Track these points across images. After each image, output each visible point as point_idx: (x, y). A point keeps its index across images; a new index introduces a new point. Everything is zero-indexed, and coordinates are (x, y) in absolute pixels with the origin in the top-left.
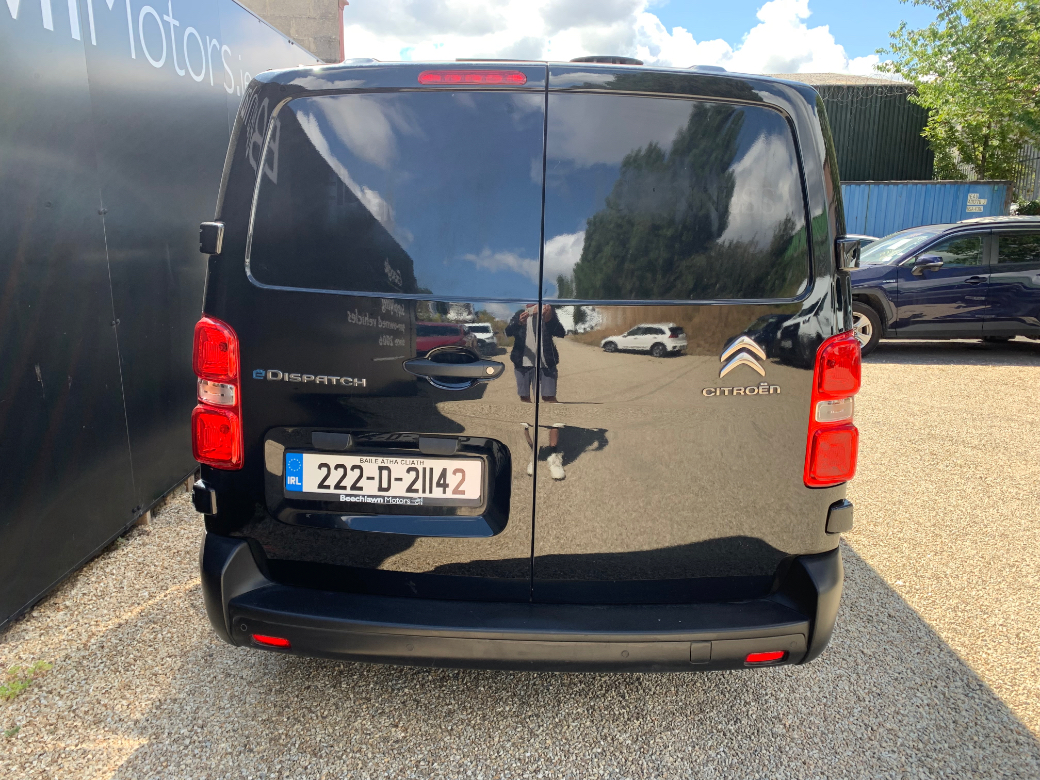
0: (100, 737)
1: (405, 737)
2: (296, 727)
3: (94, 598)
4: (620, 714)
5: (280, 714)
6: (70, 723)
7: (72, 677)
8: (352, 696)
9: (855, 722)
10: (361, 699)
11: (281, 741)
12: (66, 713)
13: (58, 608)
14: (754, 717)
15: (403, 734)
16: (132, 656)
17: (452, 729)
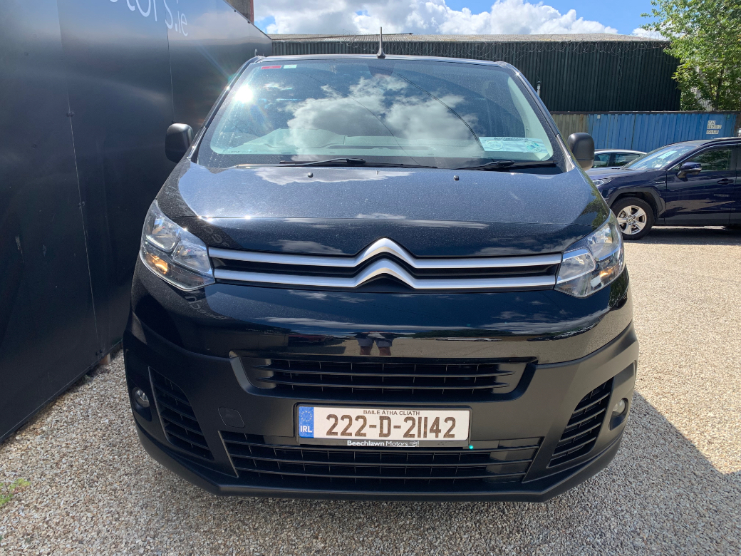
0: (69, 546)
1: (325, 547)
2: (232, 538)
3: (65, 424)
4: (502, 527)
5: (218, 526)
6: (44, 533)
7: (47, 491)
8: (277, 510)
9: (701, 536)
10: (286, 513)
11: (221, 551)
12: (41, 524)
13: (37, 432)
14: (616, 531)
15: (323, 545)
16: (95, 474)
17: (363, 540)
